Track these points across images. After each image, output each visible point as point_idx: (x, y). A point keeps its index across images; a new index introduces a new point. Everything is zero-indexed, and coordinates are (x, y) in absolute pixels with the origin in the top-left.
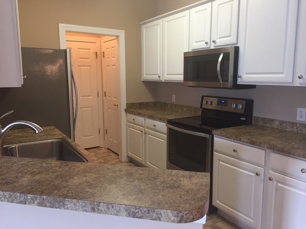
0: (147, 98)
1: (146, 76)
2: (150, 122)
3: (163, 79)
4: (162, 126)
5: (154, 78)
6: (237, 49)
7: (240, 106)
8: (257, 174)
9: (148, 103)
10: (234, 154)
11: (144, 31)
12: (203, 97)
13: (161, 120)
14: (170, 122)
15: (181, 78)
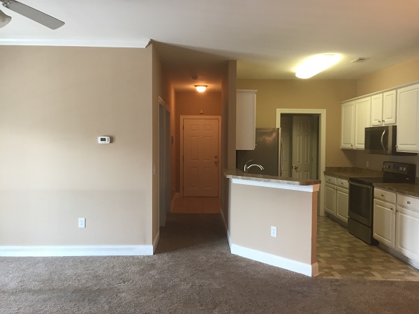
0: (346, 163)
1: (344, 145)
2: (340, 180)
3: (354, 148)
4: (346, 183)
5: (349, 146)
6: (395, 128)
7: (405, 169)
8: (391, 209)
9: (345, 168)
10: (382, 198)
11: (343, 108)
12: (384, 162)
13: (345, 178)
14: (351, 180)
15: (362, 146)
